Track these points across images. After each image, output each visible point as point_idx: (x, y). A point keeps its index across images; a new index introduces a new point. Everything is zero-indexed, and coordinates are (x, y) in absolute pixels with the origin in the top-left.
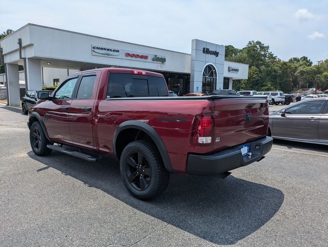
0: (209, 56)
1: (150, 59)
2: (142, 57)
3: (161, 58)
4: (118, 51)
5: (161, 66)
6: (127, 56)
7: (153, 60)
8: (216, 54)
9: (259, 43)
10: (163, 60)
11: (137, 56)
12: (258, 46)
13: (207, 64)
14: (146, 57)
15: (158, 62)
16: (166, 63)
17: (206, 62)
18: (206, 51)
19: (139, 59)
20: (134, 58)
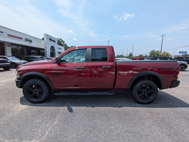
0: (52, 42)
1: (23, 40)
2: (19, 38)
3: (30, 40)
4: (3, 32)
5: (30, 44)
6: (9, 36)
7: (25, 40)
8: (54, 41)
9: (61, 39)
10: (31, 41)
11: (16, 37)
12: (61, 40)
13: (51, 45)
14: (21, 38)
15: (28, 42)
16: (32, 42)
17: (51, 44)
18: (50, 40)
19: (17, 39)
20: (13, 38)
